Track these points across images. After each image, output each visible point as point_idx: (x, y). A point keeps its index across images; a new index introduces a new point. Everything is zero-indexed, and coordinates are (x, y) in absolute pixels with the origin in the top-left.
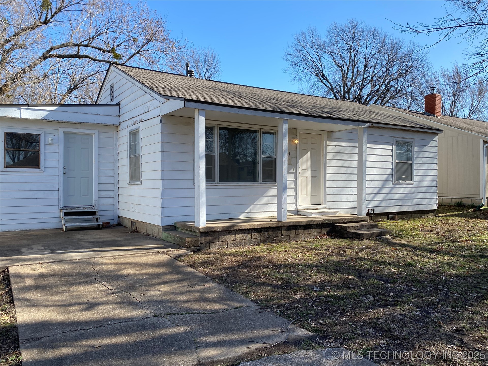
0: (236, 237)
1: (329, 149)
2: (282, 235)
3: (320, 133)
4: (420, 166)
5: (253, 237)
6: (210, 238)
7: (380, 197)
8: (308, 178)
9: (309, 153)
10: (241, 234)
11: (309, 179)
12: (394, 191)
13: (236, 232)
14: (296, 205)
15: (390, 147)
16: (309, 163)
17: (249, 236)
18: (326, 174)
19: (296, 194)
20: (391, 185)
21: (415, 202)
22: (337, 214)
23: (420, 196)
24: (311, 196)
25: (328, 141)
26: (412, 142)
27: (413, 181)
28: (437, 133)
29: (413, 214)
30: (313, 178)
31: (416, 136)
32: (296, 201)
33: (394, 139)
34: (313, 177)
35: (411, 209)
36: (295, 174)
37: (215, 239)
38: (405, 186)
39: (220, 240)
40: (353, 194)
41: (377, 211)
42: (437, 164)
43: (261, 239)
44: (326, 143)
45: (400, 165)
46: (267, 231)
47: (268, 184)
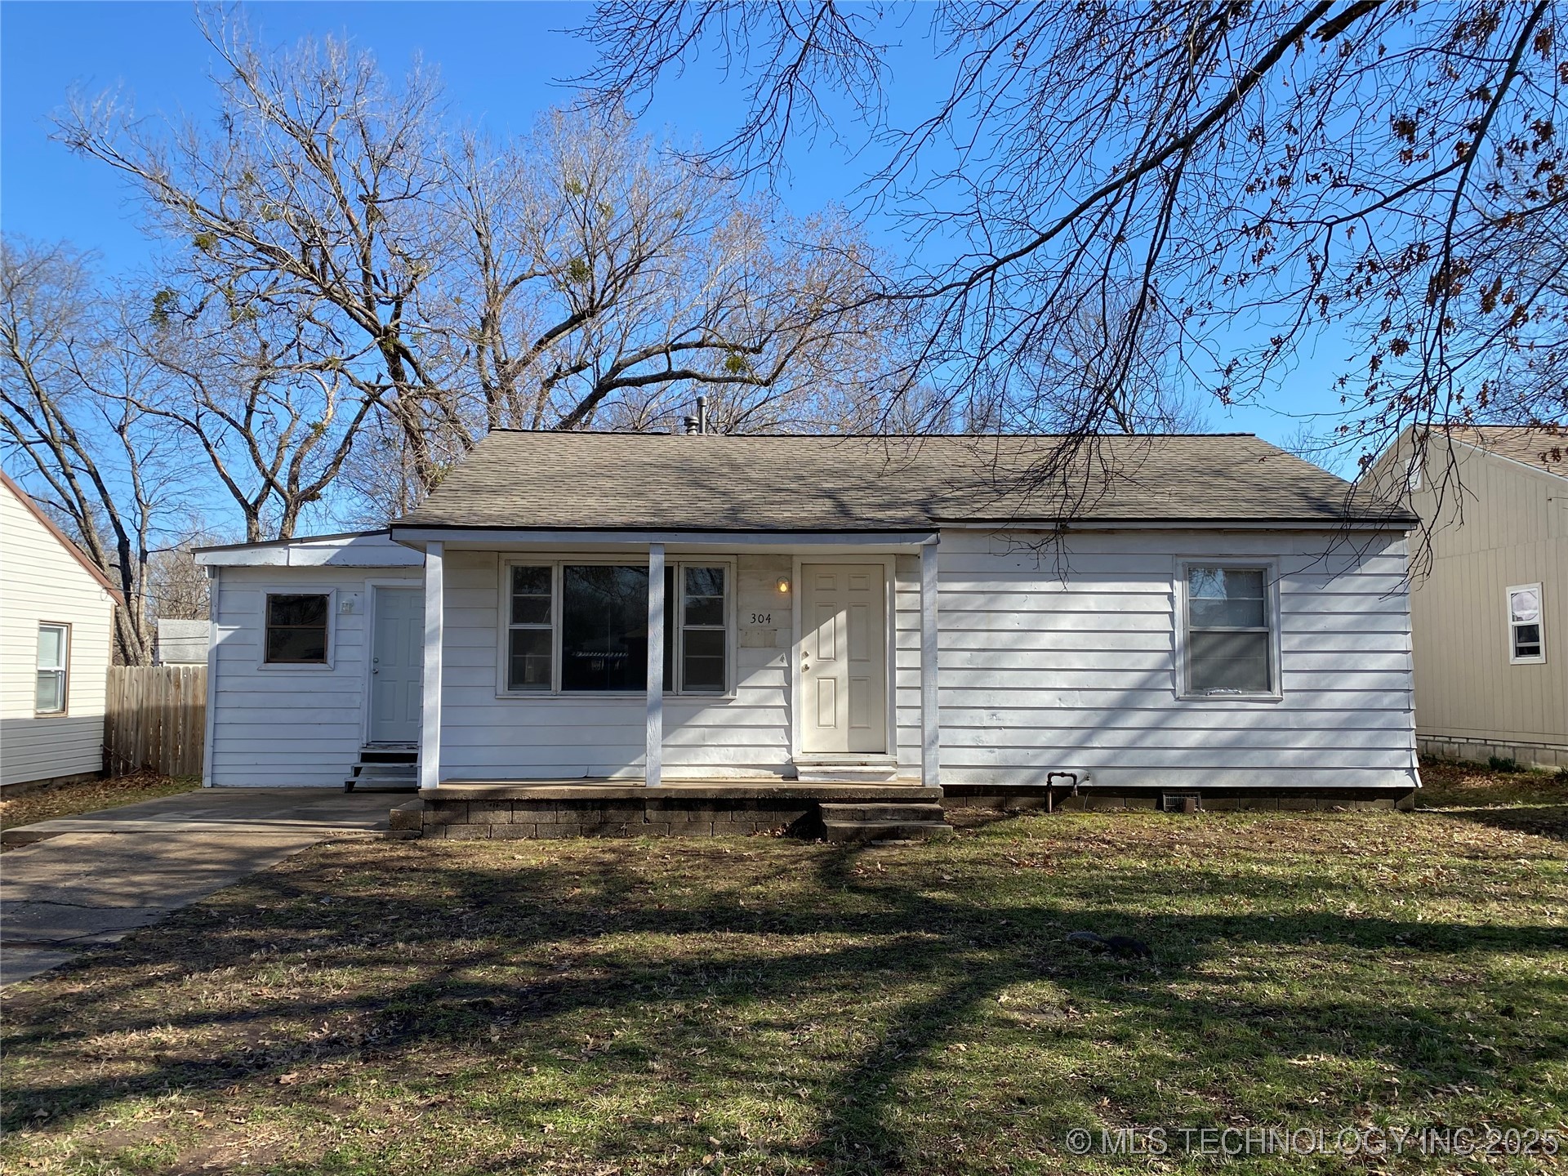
0: (515, 818)
1: (901, 601)
2: (646, 820)
3: (879, 560)
4: (1309, 642)
5: (561, 820)
6: (444, 814)
7: (1117, 738)
8: (838, 681)
9: (842, 616)
10: (529, 810)
11: (844, 684)
12: (1182, 721)
13: (514, 805)
14: (790, 752)
15: (1166, 588)
16: (842, 640)
17: (548, 817)
18: (893, 669)
19: (790, 721)
20: (1167, 700)
21: (1287, 757)
22: (892, 779)
23: (1309, 739)
24: (851, 728)
25: (899, 580)
26: (1270, 565)
27: (1277, 689)
28: (1403, 531)
29: (1284, 797)
30: (857, 681)
31: (1288, 545)
32: (790, 740)
33: (1181, 560)
34: (854, 680)
35: (1266, 781)
36: (788, 672)
37: (460, 816)
38: (1233, 705)
39: (472, 820)
40: (1000, 728)
41: (1105, 779)
42: (1406, 633)
43: (585, 826)
44: (892, 586)
45: (1205, 642)
46: (601, 809)
47: (697, 698)
